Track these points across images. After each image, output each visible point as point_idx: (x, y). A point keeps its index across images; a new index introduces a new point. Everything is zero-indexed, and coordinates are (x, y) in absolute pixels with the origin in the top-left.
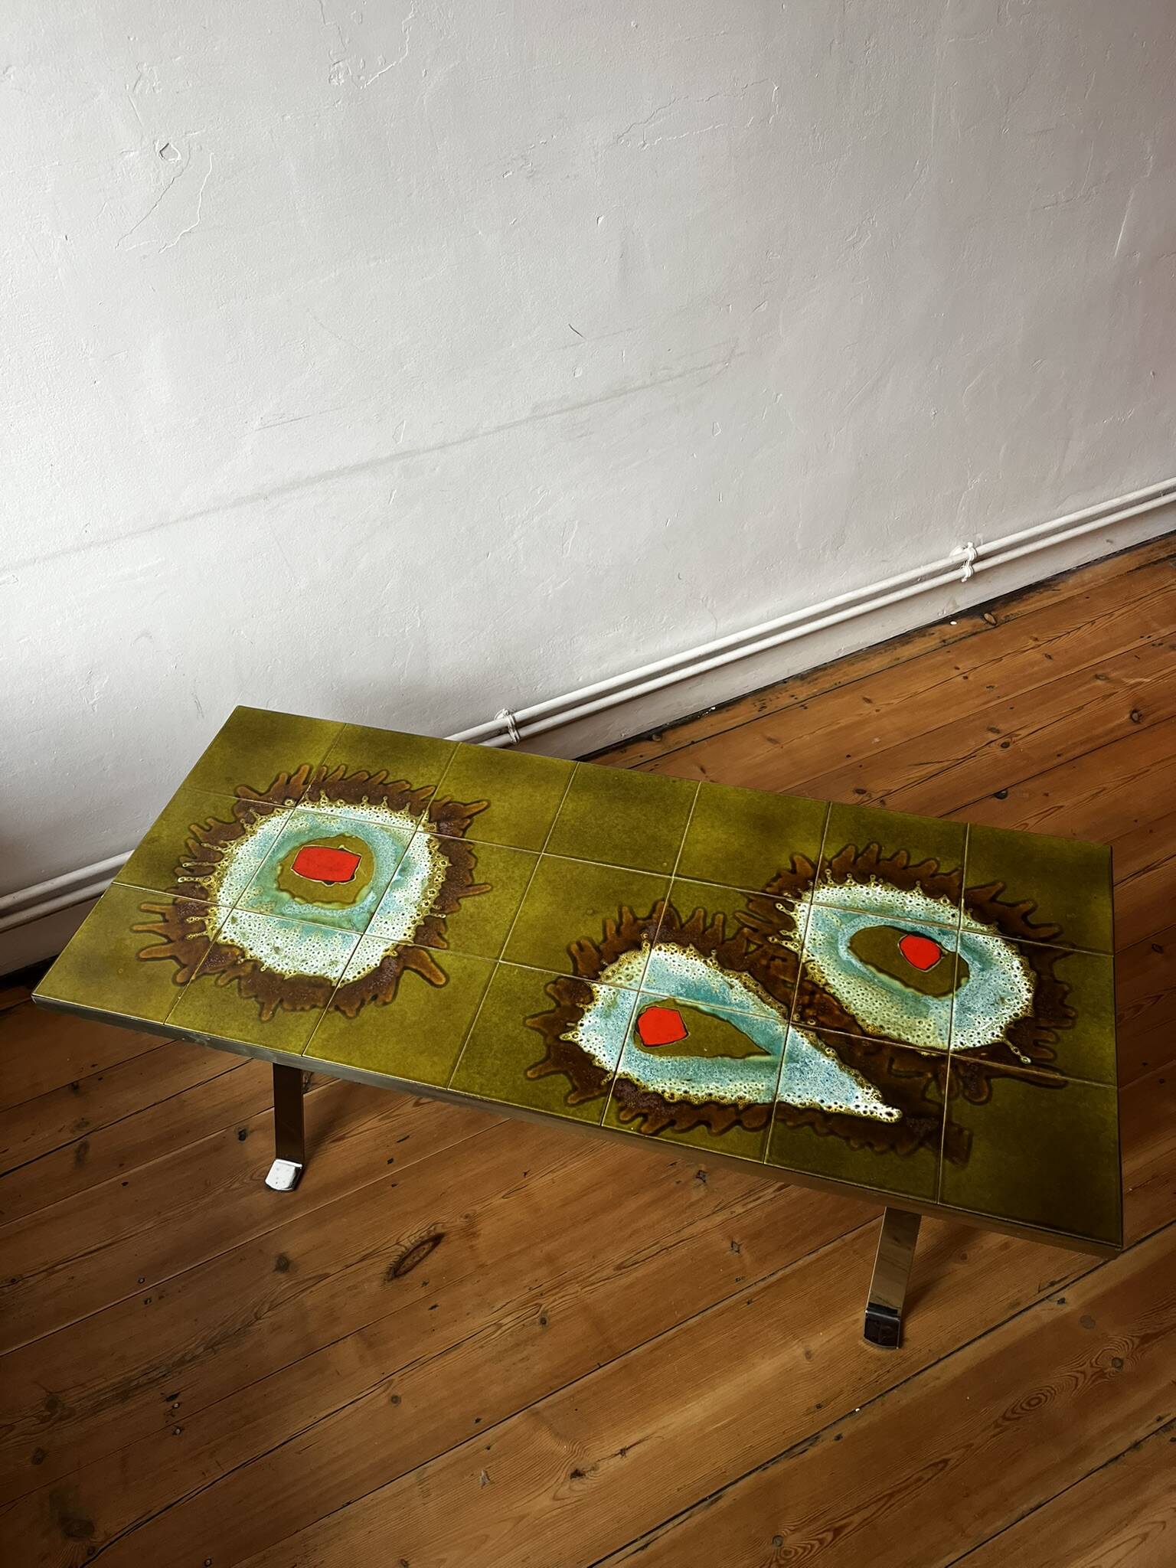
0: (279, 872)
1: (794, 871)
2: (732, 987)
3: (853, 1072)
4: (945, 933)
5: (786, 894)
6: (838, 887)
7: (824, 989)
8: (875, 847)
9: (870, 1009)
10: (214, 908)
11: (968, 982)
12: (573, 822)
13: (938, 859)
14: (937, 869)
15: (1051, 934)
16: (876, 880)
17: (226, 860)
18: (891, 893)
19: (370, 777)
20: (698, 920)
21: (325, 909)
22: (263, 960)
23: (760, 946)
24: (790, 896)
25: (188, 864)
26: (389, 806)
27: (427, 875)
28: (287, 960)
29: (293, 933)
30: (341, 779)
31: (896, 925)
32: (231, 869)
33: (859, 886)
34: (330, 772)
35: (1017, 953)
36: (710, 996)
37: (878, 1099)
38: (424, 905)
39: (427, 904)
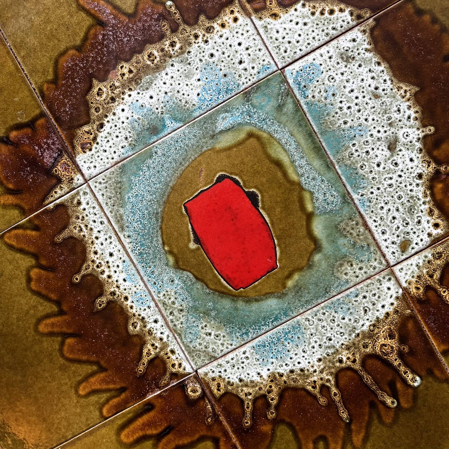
0: (296, 277)
10: (413, 291)
17: (341, 361)
19: (65, 336)
21: (290, 156)
22: (418, 145)
25: (389, 401)
26: (84, 259)
27: (133, 93)
28: (395, 116)
29: (356, 154)
30: (102, 369)
32: (344, 340)
34: (105, 396)
38: (178, 46)
39: (173, 44)
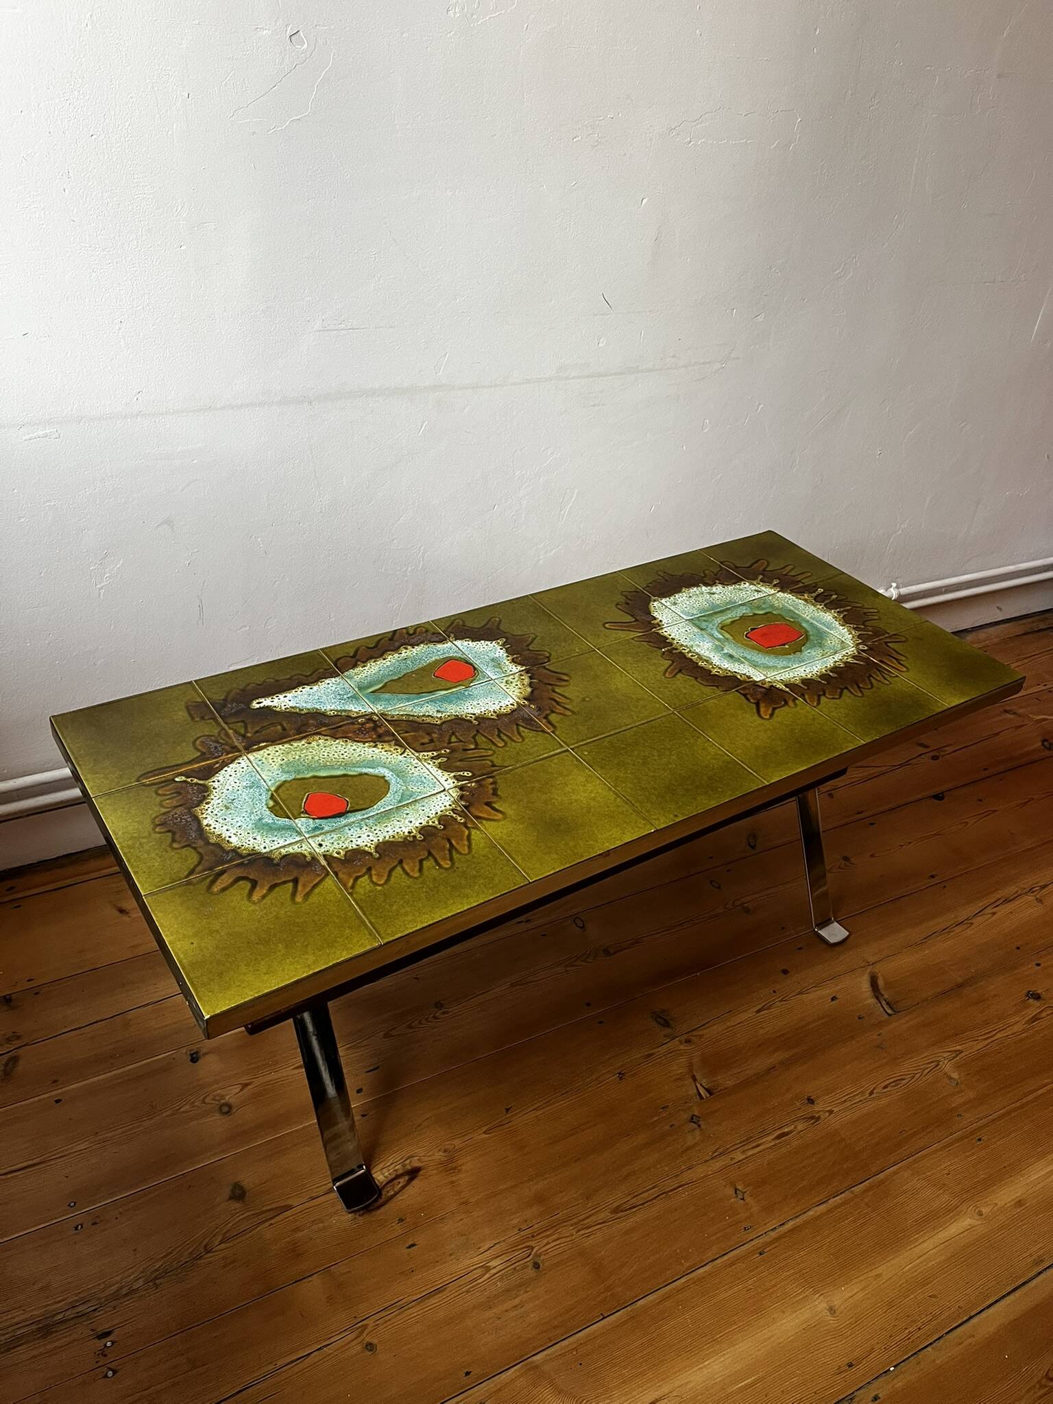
1: (488, 804)
2: (438, 711)
3: (305, 711)
4: (315, 829)
5: (473, 784)
6: (439, 813)
7: (374, 742)
8: (447, 864)
9: (328, 749)
11: (266, 804)
12: (692, 741)
13: (379, 888)
14: (371, 876)
15: (217, 883)
16: (414, 837)
18: (391, 833)
20: (513, 734)
23: (450, 742)
24: (469, 785)
31: (363, 812)
33: (424, 823)
35: (239, 848)
36: (444, 699)
37: (275, 707)
